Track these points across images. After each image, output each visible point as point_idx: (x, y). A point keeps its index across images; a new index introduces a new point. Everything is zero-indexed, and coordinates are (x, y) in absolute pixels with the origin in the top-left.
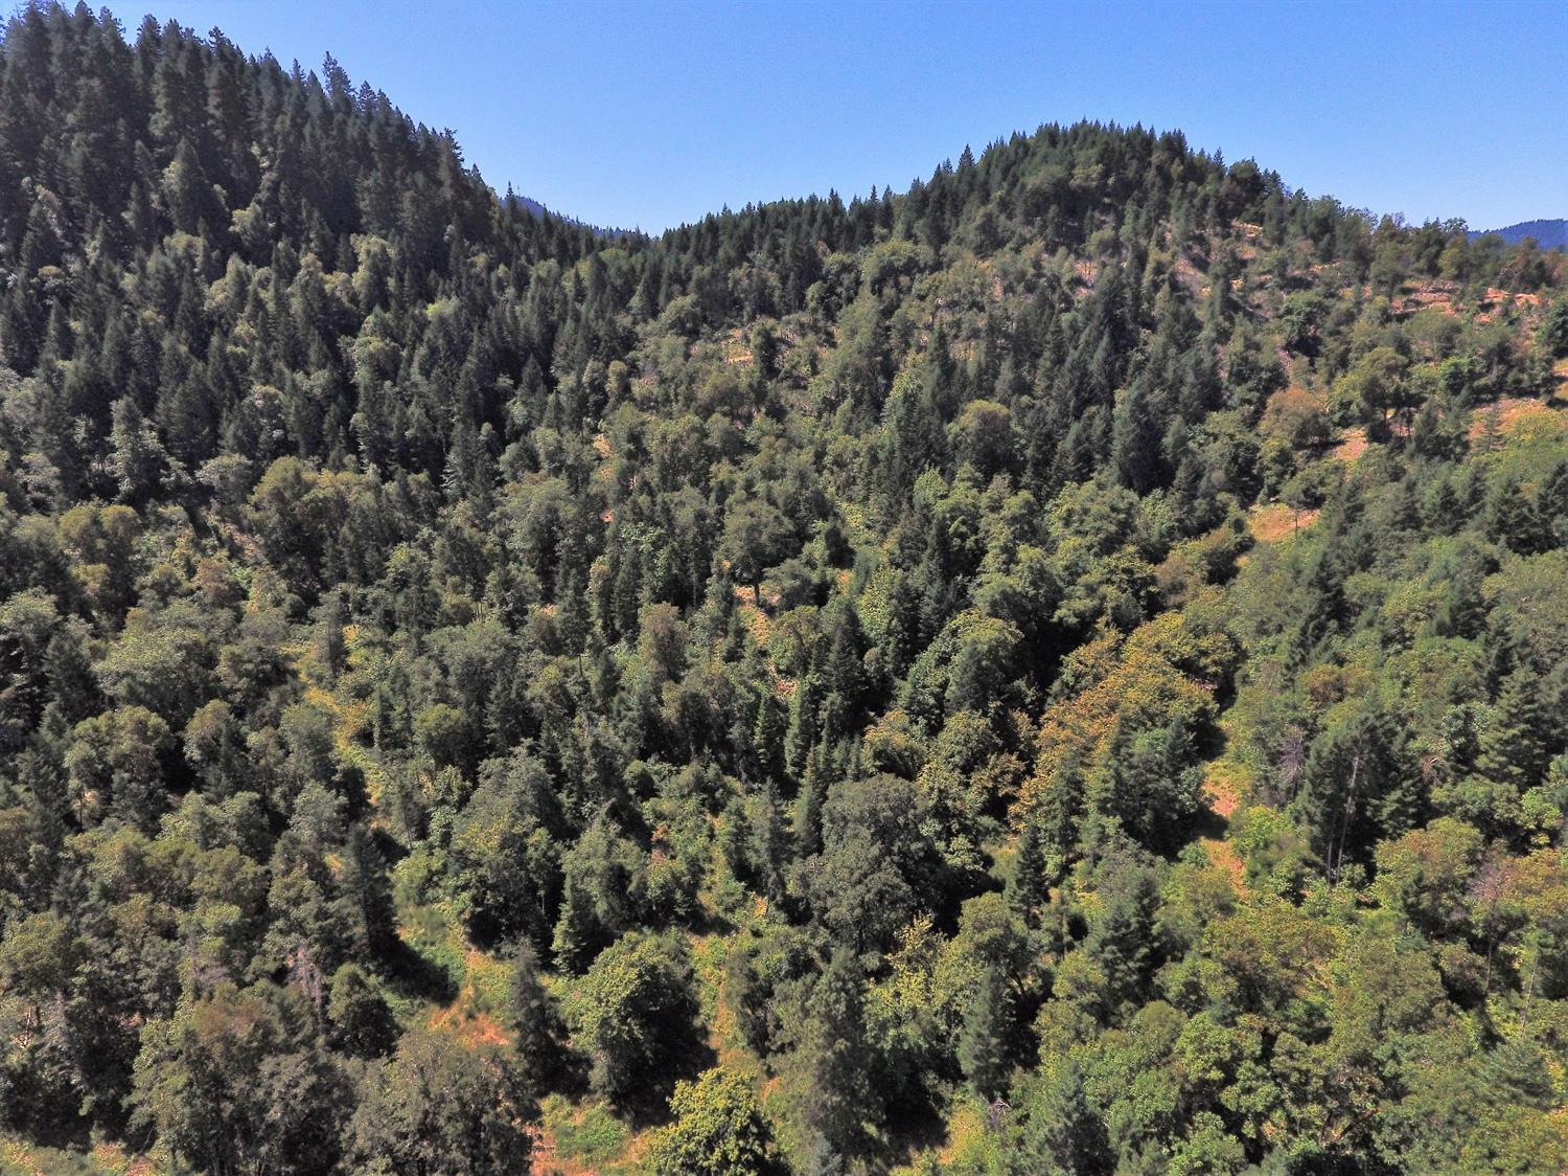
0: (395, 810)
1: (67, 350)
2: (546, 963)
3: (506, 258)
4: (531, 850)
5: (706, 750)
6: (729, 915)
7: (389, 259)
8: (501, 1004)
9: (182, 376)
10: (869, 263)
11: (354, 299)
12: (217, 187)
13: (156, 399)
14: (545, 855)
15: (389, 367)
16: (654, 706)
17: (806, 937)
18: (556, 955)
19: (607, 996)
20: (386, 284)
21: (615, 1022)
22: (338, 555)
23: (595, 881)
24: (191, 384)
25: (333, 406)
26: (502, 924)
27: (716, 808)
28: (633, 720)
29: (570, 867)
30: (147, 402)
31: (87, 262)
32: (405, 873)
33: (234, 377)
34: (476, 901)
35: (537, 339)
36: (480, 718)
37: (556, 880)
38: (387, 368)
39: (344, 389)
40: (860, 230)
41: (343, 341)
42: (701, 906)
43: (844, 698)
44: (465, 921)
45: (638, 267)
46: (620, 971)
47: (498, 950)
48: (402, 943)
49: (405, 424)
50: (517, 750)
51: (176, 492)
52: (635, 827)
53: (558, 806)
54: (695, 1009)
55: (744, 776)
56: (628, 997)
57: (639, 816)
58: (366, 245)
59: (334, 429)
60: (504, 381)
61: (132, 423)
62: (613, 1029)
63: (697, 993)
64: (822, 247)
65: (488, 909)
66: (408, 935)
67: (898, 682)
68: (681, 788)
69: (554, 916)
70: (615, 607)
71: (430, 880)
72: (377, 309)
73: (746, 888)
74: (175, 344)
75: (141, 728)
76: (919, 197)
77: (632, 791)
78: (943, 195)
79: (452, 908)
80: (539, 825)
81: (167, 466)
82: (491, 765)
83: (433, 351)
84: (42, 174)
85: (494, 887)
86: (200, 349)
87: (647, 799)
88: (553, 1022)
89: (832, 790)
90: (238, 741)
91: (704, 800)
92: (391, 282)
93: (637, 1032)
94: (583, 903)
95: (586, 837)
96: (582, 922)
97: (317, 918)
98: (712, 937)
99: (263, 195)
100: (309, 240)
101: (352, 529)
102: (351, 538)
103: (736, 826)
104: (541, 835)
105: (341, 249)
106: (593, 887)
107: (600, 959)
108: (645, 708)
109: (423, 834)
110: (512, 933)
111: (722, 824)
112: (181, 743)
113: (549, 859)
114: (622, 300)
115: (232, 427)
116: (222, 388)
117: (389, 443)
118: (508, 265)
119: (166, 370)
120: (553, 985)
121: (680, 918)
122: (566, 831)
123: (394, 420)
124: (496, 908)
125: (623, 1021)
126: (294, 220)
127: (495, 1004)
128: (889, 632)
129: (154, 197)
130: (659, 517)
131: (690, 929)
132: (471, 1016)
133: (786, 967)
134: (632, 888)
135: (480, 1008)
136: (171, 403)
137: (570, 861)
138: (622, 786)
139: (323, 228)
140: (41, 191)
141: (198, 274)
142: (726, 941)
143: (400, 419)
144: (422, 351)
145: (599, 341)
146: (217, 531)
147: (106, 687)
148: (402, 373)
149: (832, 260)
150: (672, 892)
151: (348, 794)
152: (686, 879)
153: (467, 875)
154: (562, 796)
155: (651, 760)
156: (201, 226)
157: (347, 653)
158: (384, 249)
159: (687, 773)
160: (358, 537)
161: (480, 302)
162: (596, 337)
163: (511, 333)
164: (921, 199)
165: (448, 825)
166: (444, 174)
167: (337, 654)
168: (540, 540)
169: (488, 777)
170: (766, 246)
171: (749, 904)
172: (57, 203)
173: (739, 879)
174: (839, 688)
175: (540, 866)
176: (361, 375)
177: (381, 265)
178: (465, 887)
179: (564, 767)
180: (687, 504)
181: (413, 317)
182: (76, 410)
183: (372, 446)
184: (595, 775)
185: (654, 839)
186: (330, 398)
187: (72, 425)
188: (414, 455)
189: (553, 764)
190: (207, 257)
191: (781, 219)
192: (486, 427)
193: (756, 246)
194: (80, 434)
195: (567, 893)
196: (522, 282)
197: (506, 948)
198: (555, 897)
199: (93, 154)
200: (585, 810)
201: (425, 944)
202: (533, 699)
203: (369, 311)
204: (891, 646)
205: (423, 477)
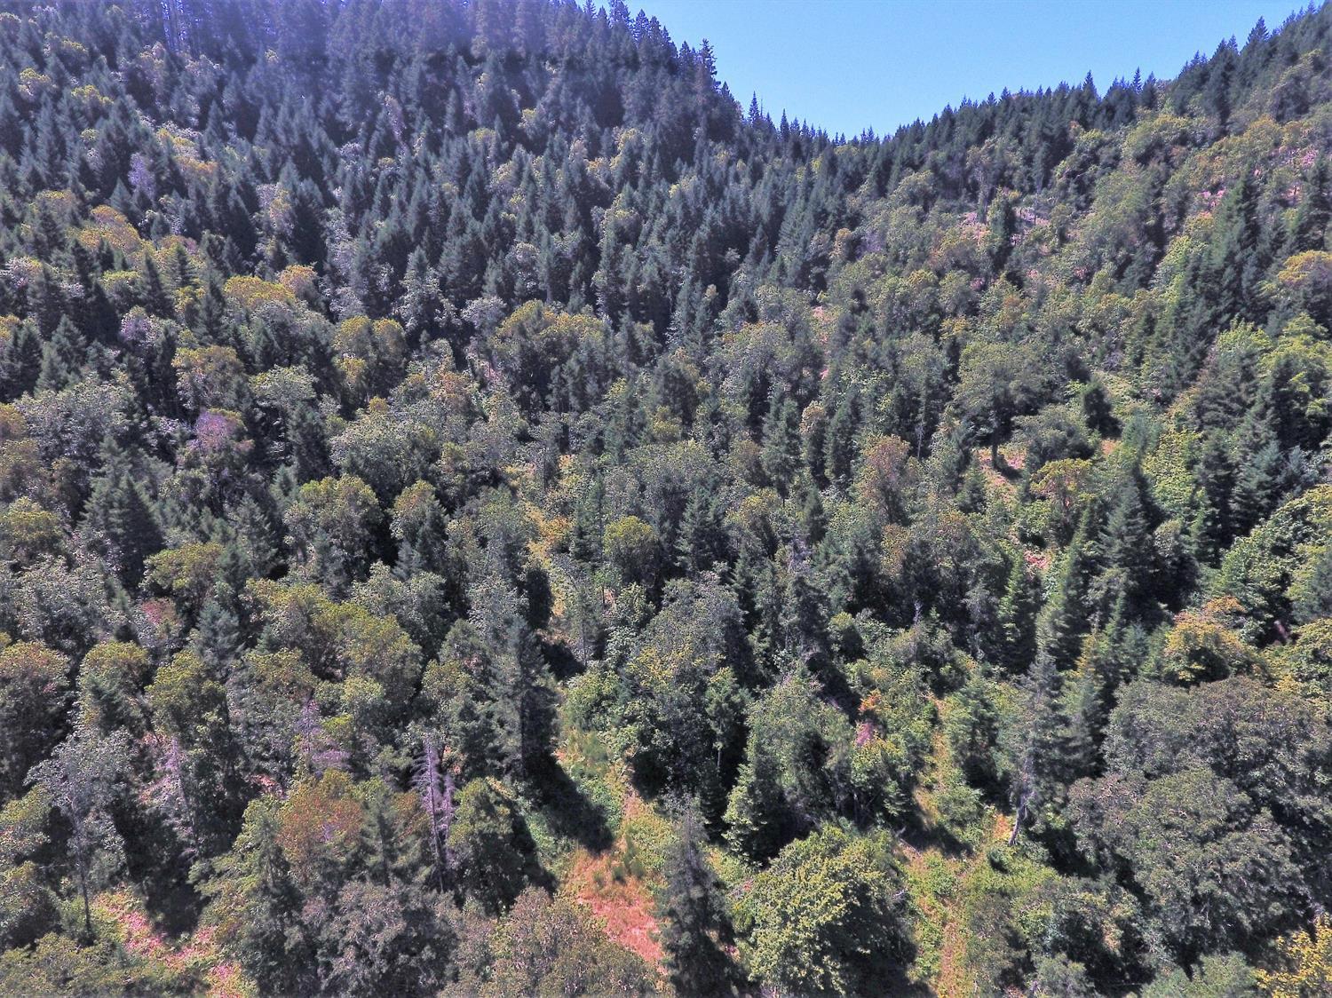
0: (576, 622)
1: (385, 212)
2: (716, 831)
3: (744, 155)
4: (712, 691)
5: (934, 614)
6: (957, 830)
7: (642, 147)
8: (656, 872)
9: (461, 232)
10: (1131, 140)
11: (609, 181)
12: (514, 91)
13: (441, 251)
14: (727, 699)
15: (631, 235)
16: (871, 551)
17: (1100, 900)
18: (727, 827)
19: (797, 912)
20: (637, 167)
21: (805, 956)
22: (563, 382)
23: (788, 745)
24: (468, 237)
25: (579, 264)
26: (668, 773)
27: (942, 687)
28: (844, 565)
29: (757, 721)
30: (435, 256)
31: (413, 154)
32: (574, 692)
33: (503, 236)
34: (644, 738)
35: (766, 218)
36: (673, 536)
37: (738, 734)
38: (627, 235)
39: (590, 250)
40: (1120, 110)
41: (596, 211)
42: (918, 807)
43: (1130, 577)
44: (628, 759)
45: (870, 157)
46: (817, 879)
47: (661, 802)
48: (559, 769)
49: (637, 279)
50: (708, 574)
51: (448, 331)
52: (837, 690)
53: (748, 649)
54: (908, 952)
55: (981, 654)
56: (828, 924)
57: (842, 679)
58: (625, 136)
59: (578, 285)
60: (732, 254)
61: (421, 269)
62: (801, 967)
63: (913, 930)
64: (1075, 126)
65: (655, 750)
66: (566, 759)
67: (1204, 569)
68: (897, 655)
69: (730, 779)
70: (828, 450)
71: (599, 704)
72: (627, 186)
73: (982, 799)
74: (463, 206)
75: (353, 498)
76: (1197, 72)
77: (836, 648)
78: (1230, 67)
79: (618, 740)
80: (722, 664)
81: (441, 307)
82: (676, 585)
83: (671, 220)
84: (391, 88)
85: (662, 726)
86: (479, 214)
87: (853, 661)
88: (716, 917)
89: (1123, 692)
90: (438, 527)
91: (925, 674)
92: (642, 166)
93: (837, 981)
94: (768, 772)
95: (778, 689)
96: (765, 795)
97: (462, 716)
98: (933, 855)
99: (549, 97)
100: (579, 133)
101: (579, 362)
102: (577, 368)
103: (975, 713)
104: (725, 676)
105: (604, 138)
106: (784, 754)
107: (787, 852)
108: (860, 553)
109: (600, 654)
110: (679, 786)
111: (952, 709)
112: (388, 519)
113: (733, 705)
114: (853, 183)
115: (494, 273)
116: (491, 243)
117: (623, 297)
118: (745, 160)
119: (451, 226)
120: (721, 863)
121: (888, 818)
122: (754, 677)
123: (629, 276)
124: (664, 752)
125: (817, 960)
126: (571, 117)
127: (649, 869)
128: (1194, 505)
129: (467, 104)
130: (885, 360)
131: (903, 836)
132: (619, 878)
133: (1053, 932)
134: (830, 764)
135: (629, 871)
136: (451, 255)
137: (755, 713)
138: (824, 640)
139: (591, 121)
140: (389, 98)
141: (490, 161)
142: (952, 865)
143: (635, 275)
144: (663, 220)
145: (828, 215)
146: (472, 365)
147: (337, 459)
148: (641, 238)
149: (1086, 139)
150: (883, 781)
151: (531, 596)
152: (903, 769)
153: (637, 704)
154: (753, 638)
155: (861, 616)
156: (497, 123)
157: (560, 476)
158: (639, 138)
159: (906, 639)
160: (582, 369)
161: (717, 184)
162: (824, 211)
163: (742, 214)
164: (1197, 75)
165: (625, 648)
166: (698, 86)
167: (551, 474)
168: (753, 383)
169: (672, 600)
170: (1009, 129)
171: (986, 821)
172: (399, 109)
173: (973, 783)
174: (1123, 563)
175: (721, 713)
176: (607, 241)
177: (636, 151)
178: (632, 720)
179: (759, 606)
180: (918, 353)
181: (657, 193)
182: (381, 261)
183: (609, 299)
184: (795, 618)
185: (862, 709)
186: (578, 256)
187: (378, 272)
188: (643, 308)
189: (746, 599)
190: (498, 146)
191: (1027, 104)
192: (712, 288)
193: (997, 131)
194: (383, 280)
195: (750, 753)
196: (756, 174)
197: (670, 801)
198: (734, 756)
199: (429, 71)
200: (777, 659)
201: (582, 775)
202: (729, 527)
203: (620, 190)
204: (1197, 522)
205: (649, 327)
